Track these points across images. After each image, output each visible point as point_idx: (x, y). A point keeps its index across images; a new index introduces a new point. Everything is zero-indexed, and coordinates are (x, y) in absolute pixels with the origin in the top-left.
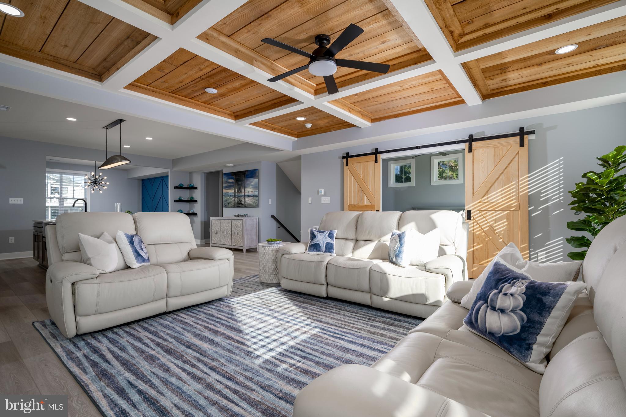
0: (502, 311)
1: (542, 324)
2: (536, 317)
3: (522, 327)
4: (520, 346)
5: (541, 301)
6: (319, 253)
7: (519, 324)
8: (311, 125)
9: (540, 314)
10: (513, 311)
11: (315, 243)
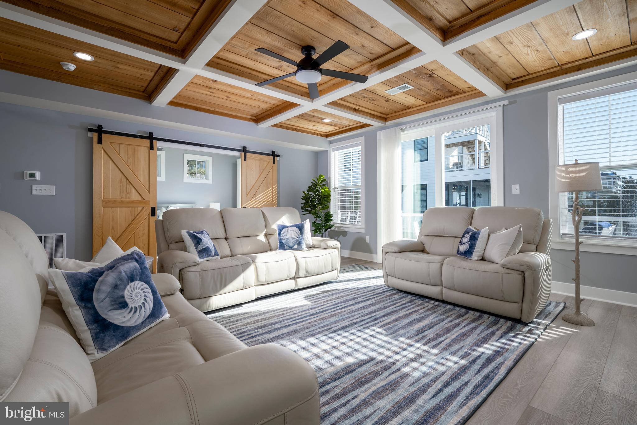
0: (464, 244)
1: (475, 244)
2: (473, 242)
3: (470, 247)
4: (469, 253)
5: (474, 237)
6: (211, 258)
7: (468, 246)
8: (75, 67)
9: (474, 241)
10: (467, 243)
11: (205, 246)
